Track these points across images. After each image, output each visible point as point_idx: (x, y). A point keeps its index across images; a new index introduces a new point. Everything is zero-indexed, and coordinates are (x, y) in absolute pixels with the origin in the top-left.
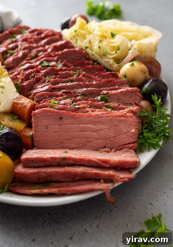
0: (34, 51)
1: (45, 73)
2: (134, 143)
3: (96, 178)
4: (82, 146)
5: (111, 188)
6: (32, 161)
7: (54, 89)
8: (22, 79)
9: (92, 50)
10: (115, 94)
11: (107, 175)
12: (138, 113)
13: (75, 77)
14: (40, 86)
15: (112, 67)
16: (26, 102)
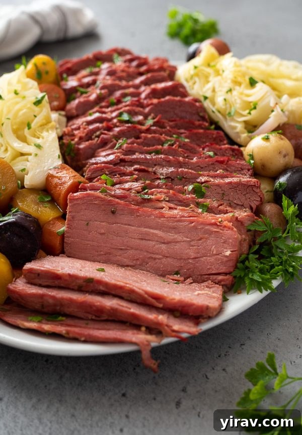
0: (118, 94)
1: (119, 132)
2: (226, 274)
3: (133, 322)
4: (140, 265)
5: (153, 344)
6: (39, 275)
7: (122, 161)
8: (81, 138)
9: (214, 104)
10: (218, 185)
11: (151, 320)
12: (247, 223)
13: (166, 146)
14: (104, 154)
15: (239, 137)
16: (68, 177)
